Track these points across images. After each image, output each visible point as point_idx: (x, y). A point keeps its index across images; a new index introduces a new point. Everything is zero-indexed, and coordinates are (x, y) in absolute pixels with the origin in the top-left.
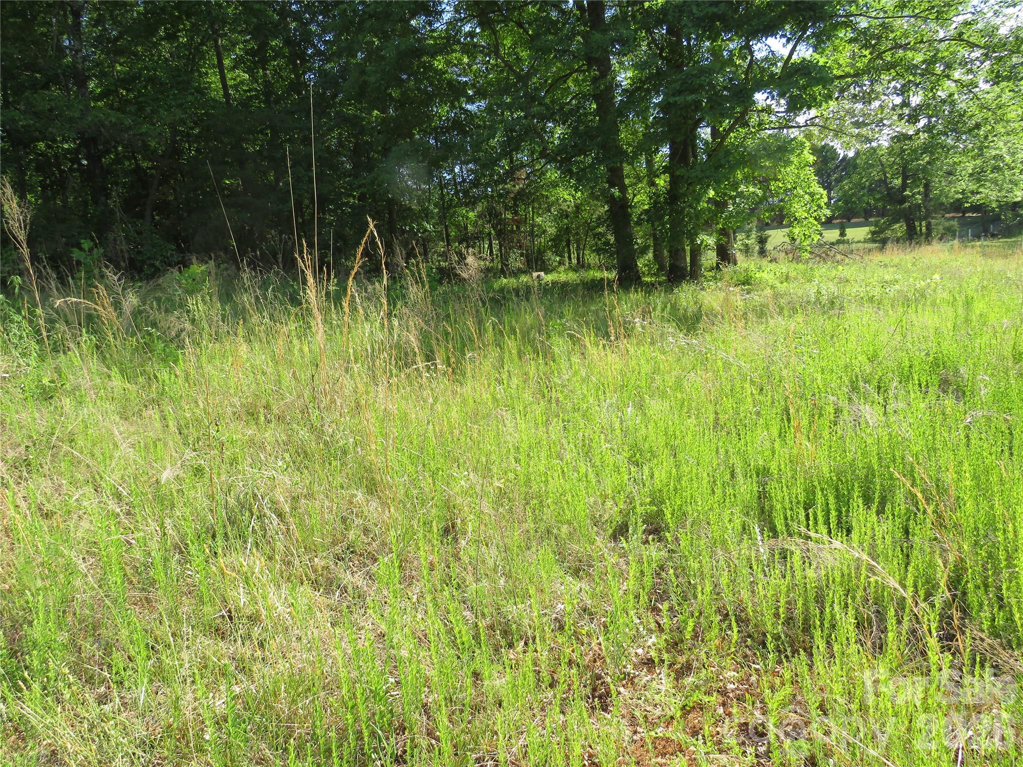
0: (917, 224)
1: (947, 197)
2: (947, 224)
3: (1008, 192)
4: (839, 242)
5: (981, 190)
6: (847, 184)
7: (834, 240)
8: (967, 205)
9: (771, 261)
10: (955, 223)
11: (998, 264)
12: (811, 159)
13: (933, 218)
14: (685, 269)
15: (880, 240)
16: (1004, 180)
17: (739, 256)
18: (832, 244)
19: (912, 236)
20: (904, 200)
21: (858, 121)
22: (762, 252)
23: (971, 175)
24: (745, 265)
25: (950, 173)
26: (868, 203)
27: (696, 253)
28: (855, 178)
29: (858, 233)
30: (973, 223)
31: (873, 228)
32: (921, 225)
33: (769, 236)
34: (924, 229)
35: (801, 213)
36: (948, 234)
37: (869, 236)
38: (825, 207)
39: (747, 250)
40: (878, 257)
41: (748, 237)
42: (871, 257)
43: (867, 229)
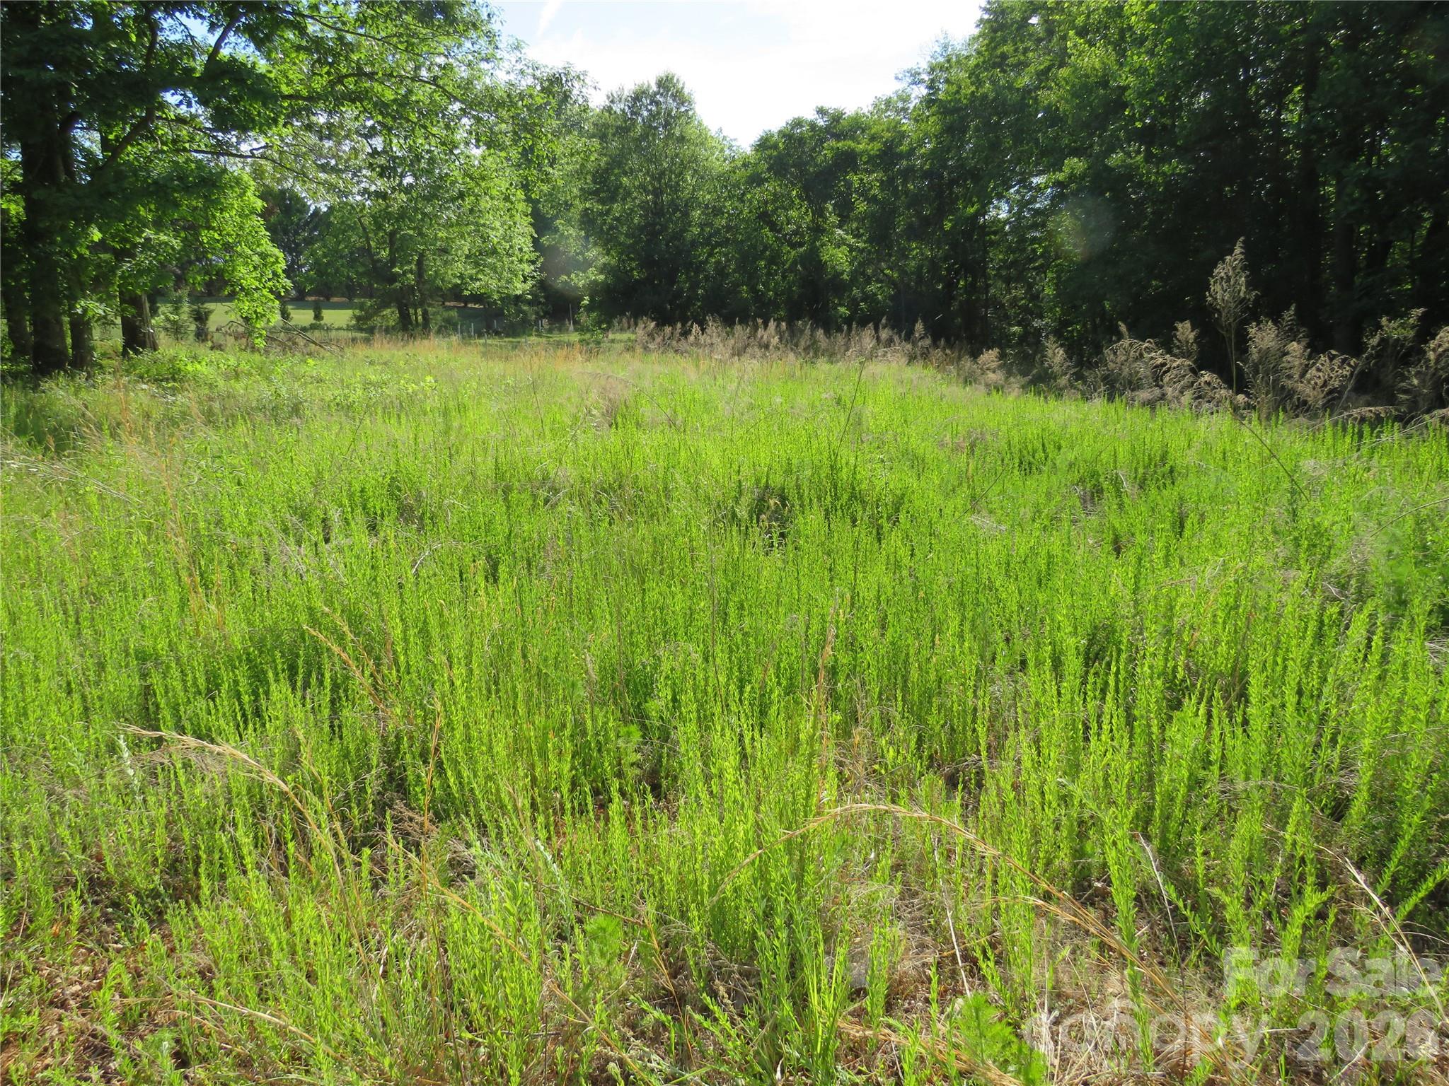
0: (411, 311)
1: (443, 280)
2: (446, 314)
3: (508, 282)
4: (313, 327)
5: (480, 276)
6: (320, 248)
7: (307, 324)
8: (466, 293)
9: (212, 348)
10: (454, 314)
11: (497, 367)
12: (259, 204)
13: (430, 305)
14: (64, 352)
15: (365, 328)
16: (503, 268)
17: (163, 339)
18: (304, 329)
19: (407, 327)
20: (393, 278)
21: (328, 163)
22: (201, 335)
23: (467, 257)
24: (172, 352)
25: (445, 251)
26: (349, 278)
27: (81, 327)
28: (330, 241)
29: (338, 317)
30: (474, 315)
31: (357, 312)
32: (416, 314)
33: (211, 312)
34: (420, 318)
35: (250, 281)
36: (447, 327)
37: (354, 322)
38: (283, 275)
39: (176, 330)
40: (362, 351)
41: (176, 310)
42: (355, 350)
43: (349, 312)
